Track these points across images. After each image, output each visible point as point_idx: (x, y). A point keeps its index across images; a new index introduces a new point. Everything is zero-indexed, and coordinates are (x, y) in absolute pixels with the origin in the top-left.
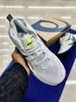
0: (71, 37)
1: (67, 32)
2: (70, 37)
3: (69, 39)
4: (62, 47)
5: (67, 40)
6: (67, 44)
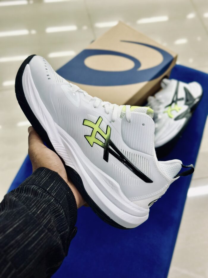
1: (166, 77)
5: (170, 105)
6: (170, 117)
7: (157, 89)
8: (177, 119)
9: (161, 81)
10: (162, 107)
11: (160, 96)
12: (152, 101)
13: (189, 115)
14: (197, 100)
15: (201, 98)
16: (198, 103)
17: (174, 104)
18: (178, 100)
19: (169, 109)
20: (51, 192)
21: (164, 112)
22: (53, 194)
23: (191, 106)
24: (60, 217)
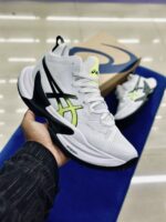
1: (131, 73)
6: (132, 99)
7: (124, 80)
8: (137, 100)
9: (128, 75)
10: (127, 92)
12: (120, 88)
18: (138, 88)
21: (128, 96)
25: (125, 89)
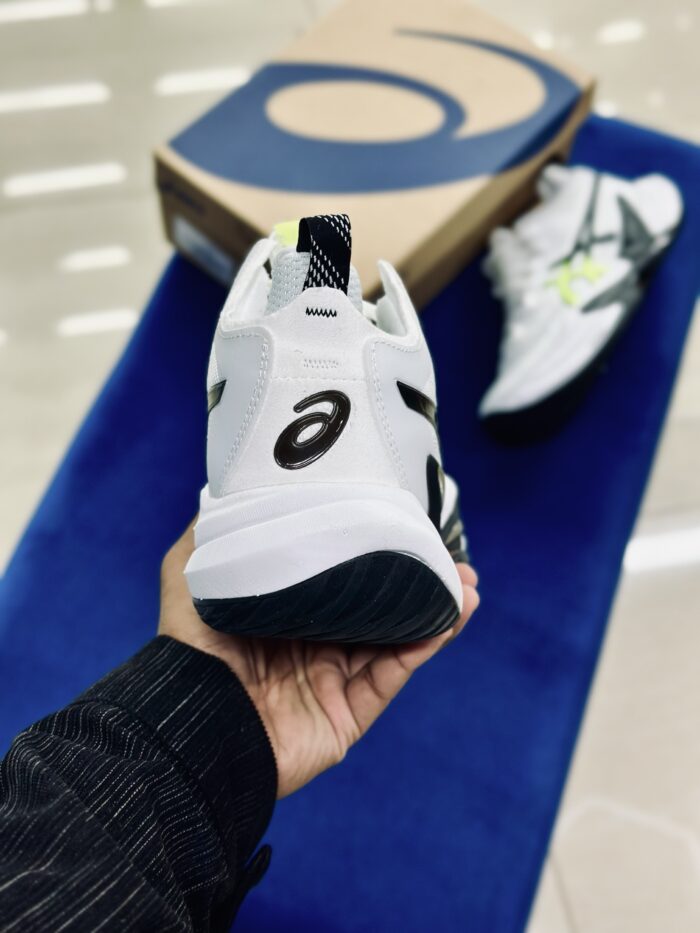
0: (609, 221)
1: (556, 159)
2: (590, 216)
3: (581, 247)
4: (518, 332)
5: (568, 259)
6: (566, 302)
7: (523, 203)
8: (591, 306)
9: (537, 175)
10: (539, 266)
11: (532, 226)
12: (504, 245)
13: (633, 294)
14: (662, 242)
15: (678, 233)
16: (667, 251)
17: (579, 258)
18: (594, 240)
19: (563, 273)
20: (169, 738)
21: (547, 285)
22: (177, 746)
23: (642, 261)
24: (194, 831)
25: (528, 248)
